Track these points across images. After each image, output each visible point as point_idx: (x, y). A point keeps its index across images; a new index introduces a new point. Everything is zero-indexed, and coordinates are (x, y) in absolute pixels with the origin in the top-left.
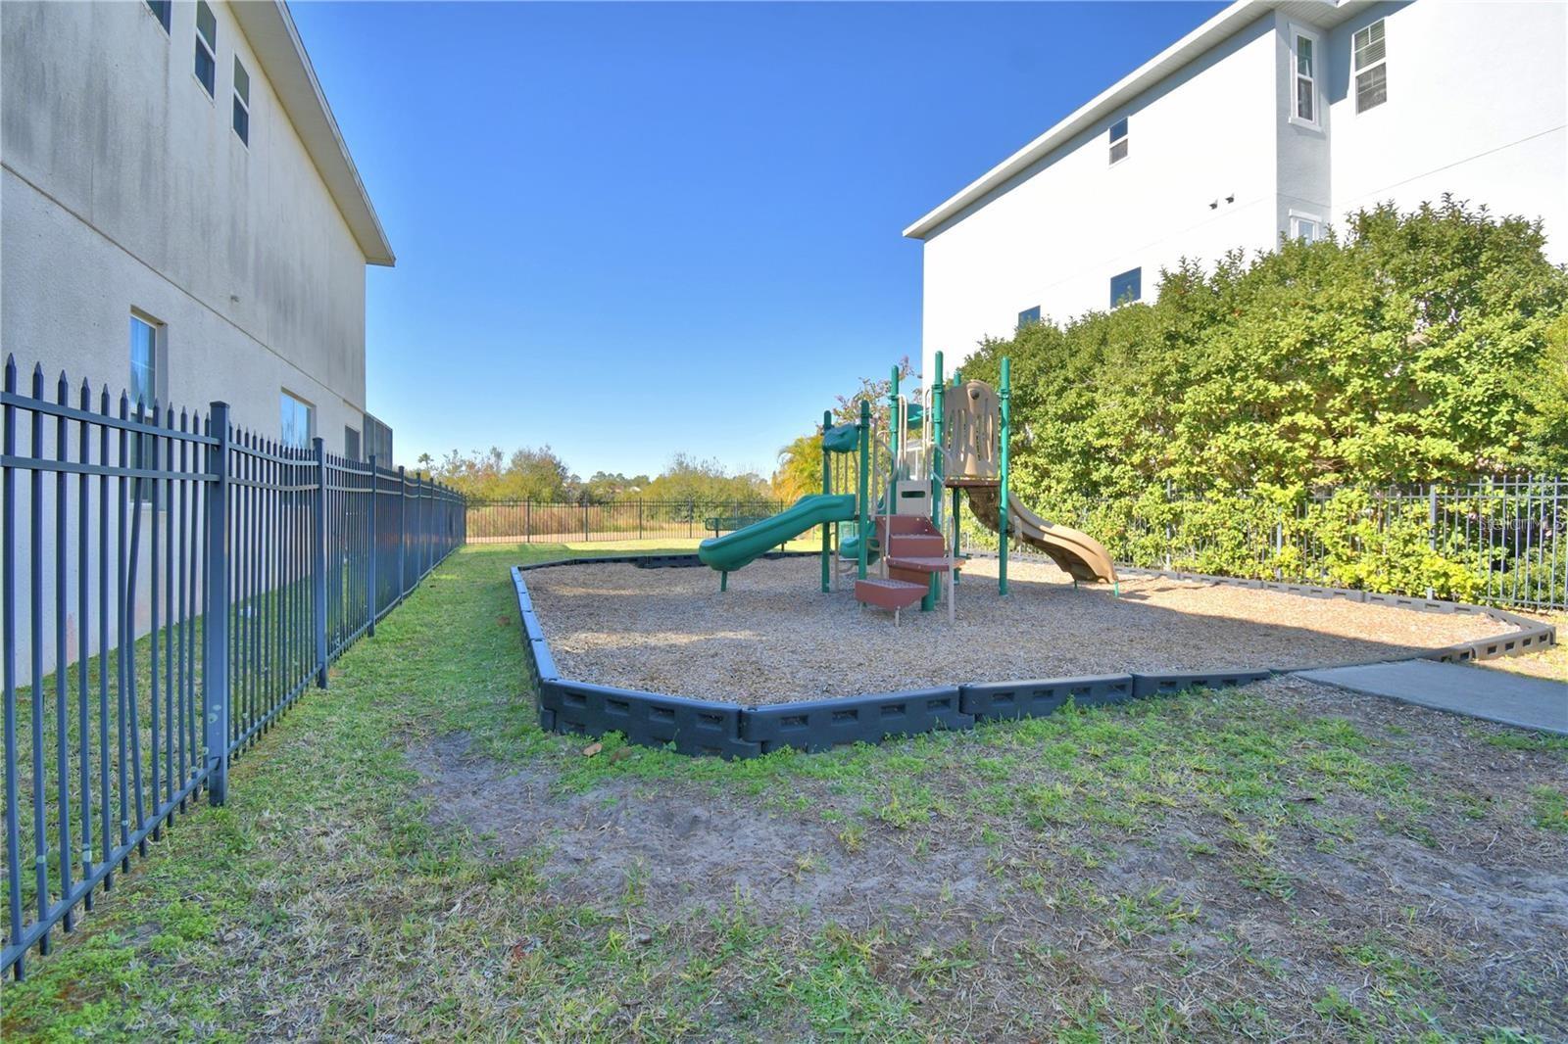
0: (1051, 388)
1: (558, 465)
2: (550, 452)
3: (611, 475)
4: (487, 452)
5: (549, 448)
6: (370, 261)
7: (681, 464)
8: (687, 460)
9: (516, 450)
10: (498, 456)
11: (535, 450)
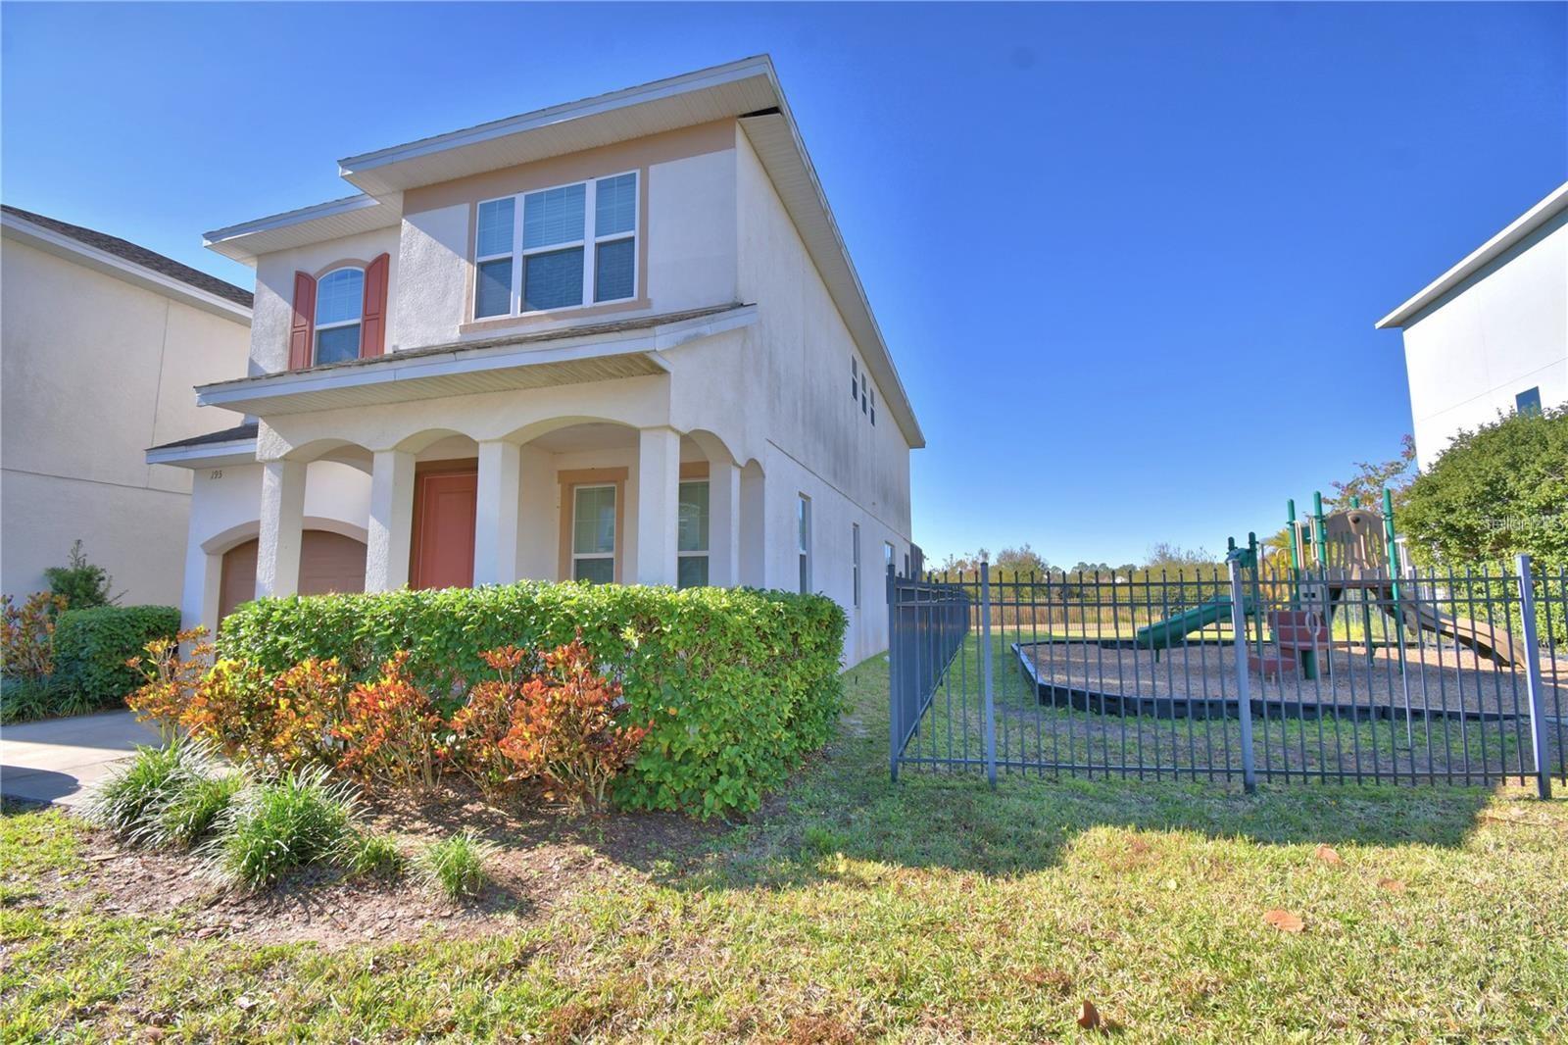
0: (1522, 483)
1: (1038, 562)
2: (1030, 551)
3: (1093, 565)
4: (975, 553)
5: (1029, 547)
6: (912, 447)
7: (1163, 556)
8: (1171, 551)
9: (1000, 551)
10: (986, 556)
11: (1017, 550)
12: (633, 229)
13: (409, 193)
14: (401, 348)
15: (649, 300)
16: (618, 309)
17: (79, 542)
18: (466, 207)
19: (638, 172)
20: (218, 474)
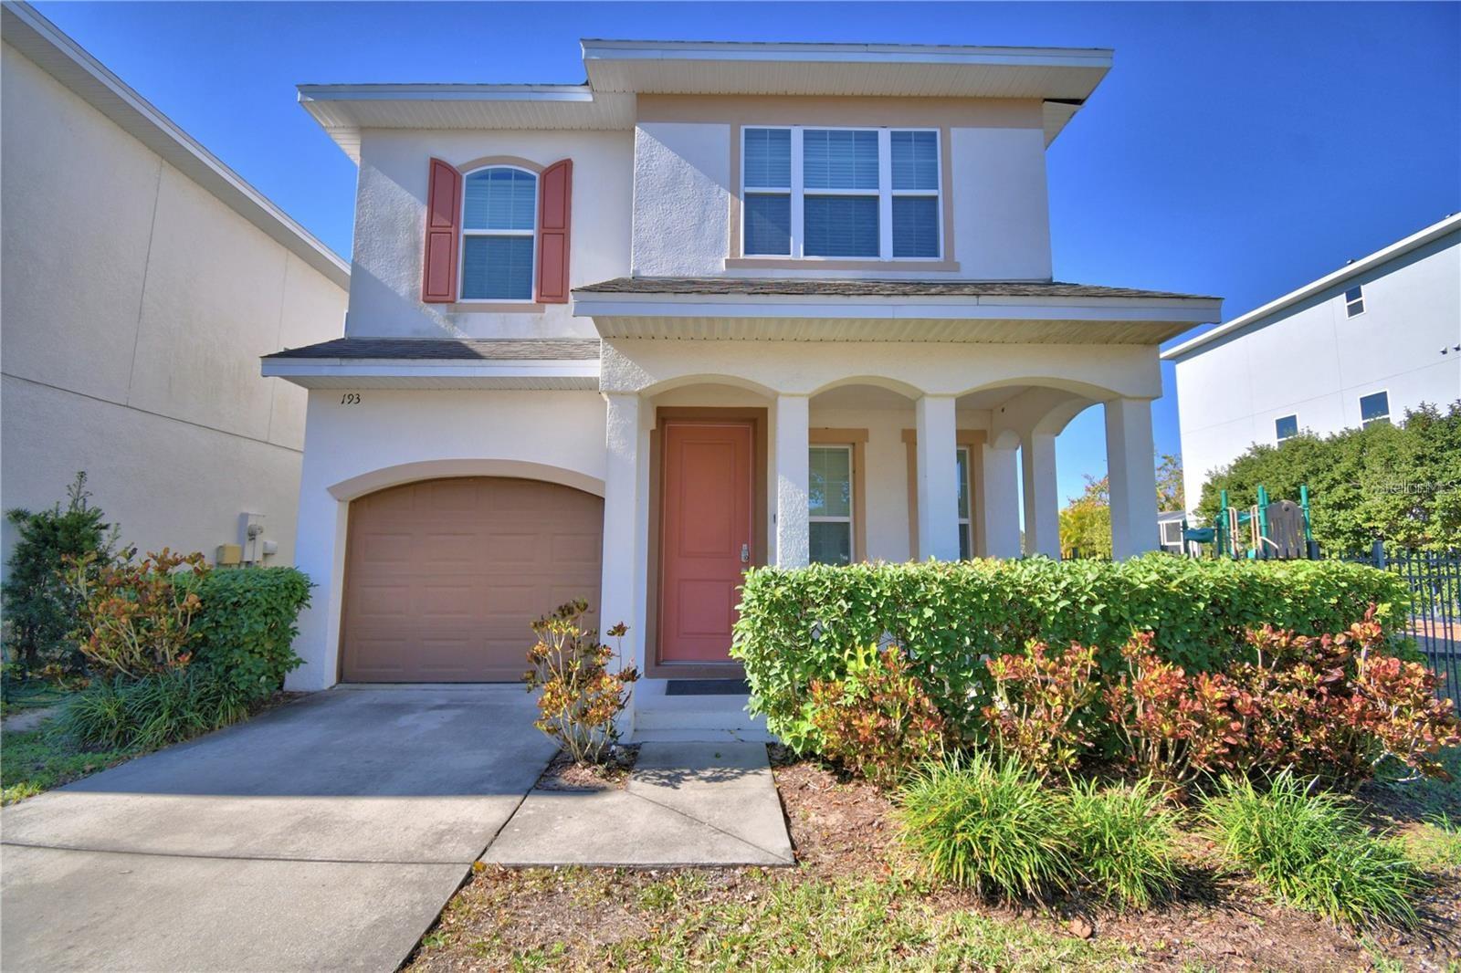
0: (1321, 485)
12: (937, 188)
13: (642, 98)
14: (644, 273)
15: (958, 263)
16: (918, 267)
17: (82, 474)
18: (725, 129)
19: (938, 131)
20: (353, 398)
